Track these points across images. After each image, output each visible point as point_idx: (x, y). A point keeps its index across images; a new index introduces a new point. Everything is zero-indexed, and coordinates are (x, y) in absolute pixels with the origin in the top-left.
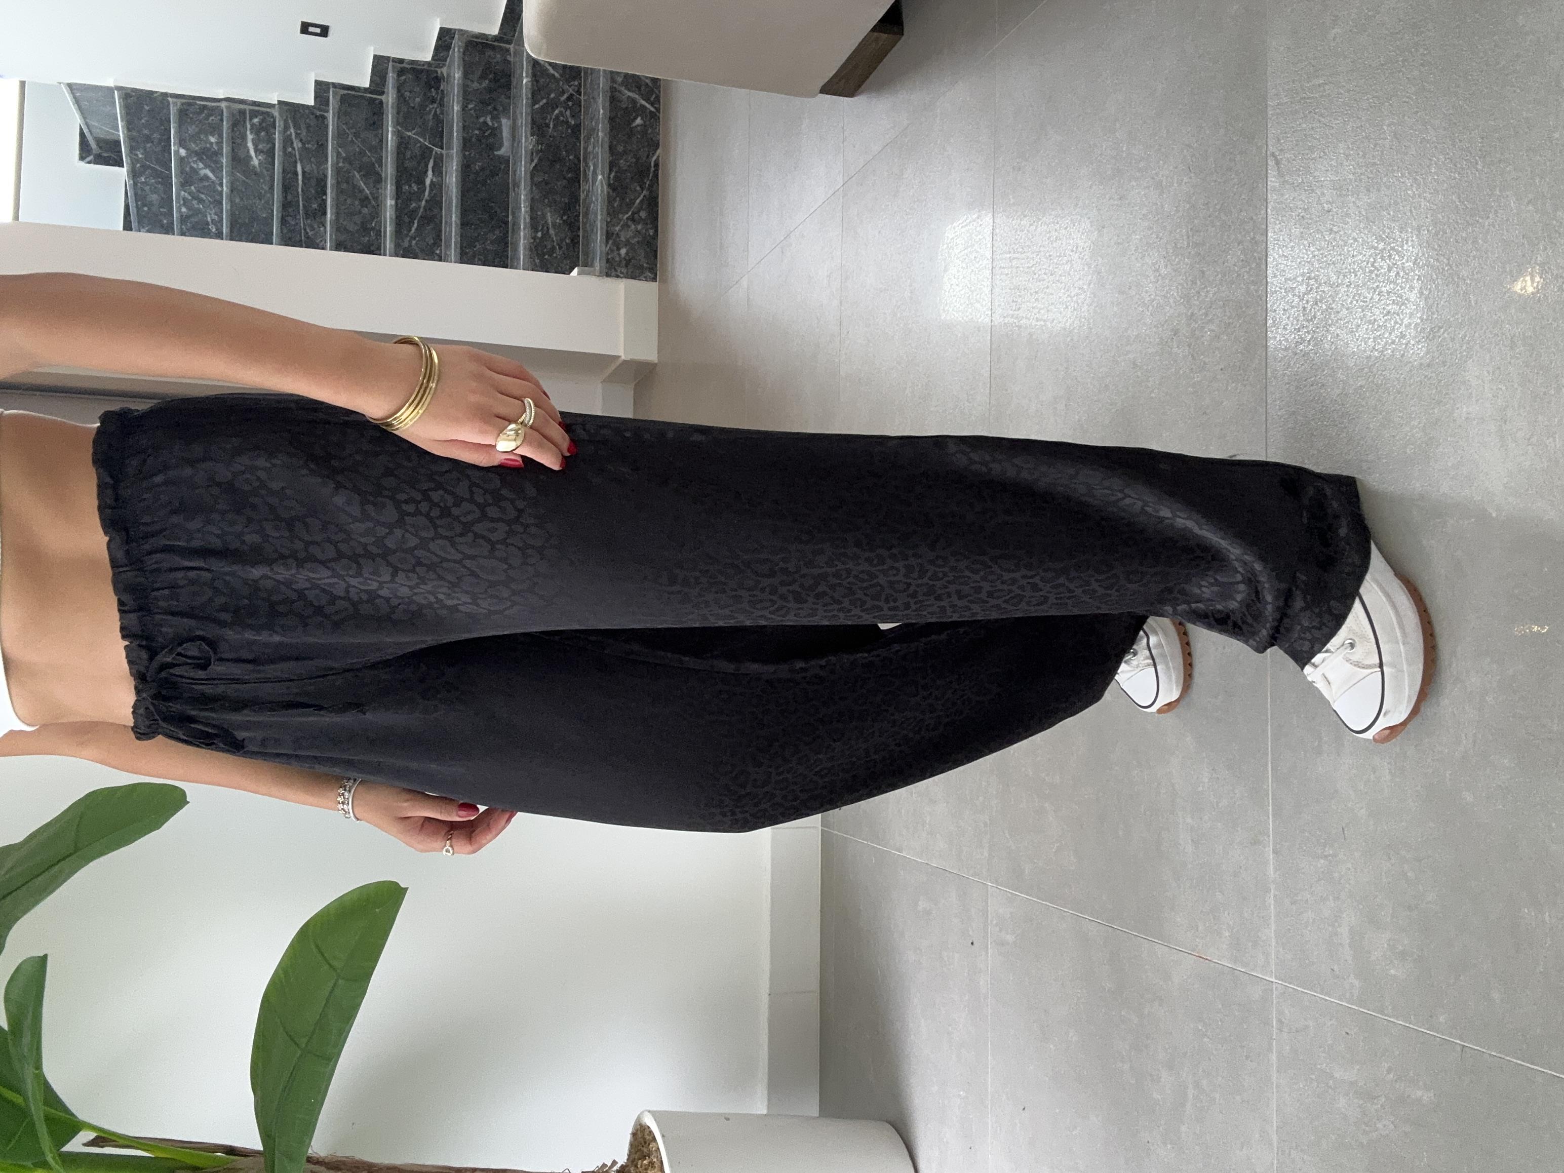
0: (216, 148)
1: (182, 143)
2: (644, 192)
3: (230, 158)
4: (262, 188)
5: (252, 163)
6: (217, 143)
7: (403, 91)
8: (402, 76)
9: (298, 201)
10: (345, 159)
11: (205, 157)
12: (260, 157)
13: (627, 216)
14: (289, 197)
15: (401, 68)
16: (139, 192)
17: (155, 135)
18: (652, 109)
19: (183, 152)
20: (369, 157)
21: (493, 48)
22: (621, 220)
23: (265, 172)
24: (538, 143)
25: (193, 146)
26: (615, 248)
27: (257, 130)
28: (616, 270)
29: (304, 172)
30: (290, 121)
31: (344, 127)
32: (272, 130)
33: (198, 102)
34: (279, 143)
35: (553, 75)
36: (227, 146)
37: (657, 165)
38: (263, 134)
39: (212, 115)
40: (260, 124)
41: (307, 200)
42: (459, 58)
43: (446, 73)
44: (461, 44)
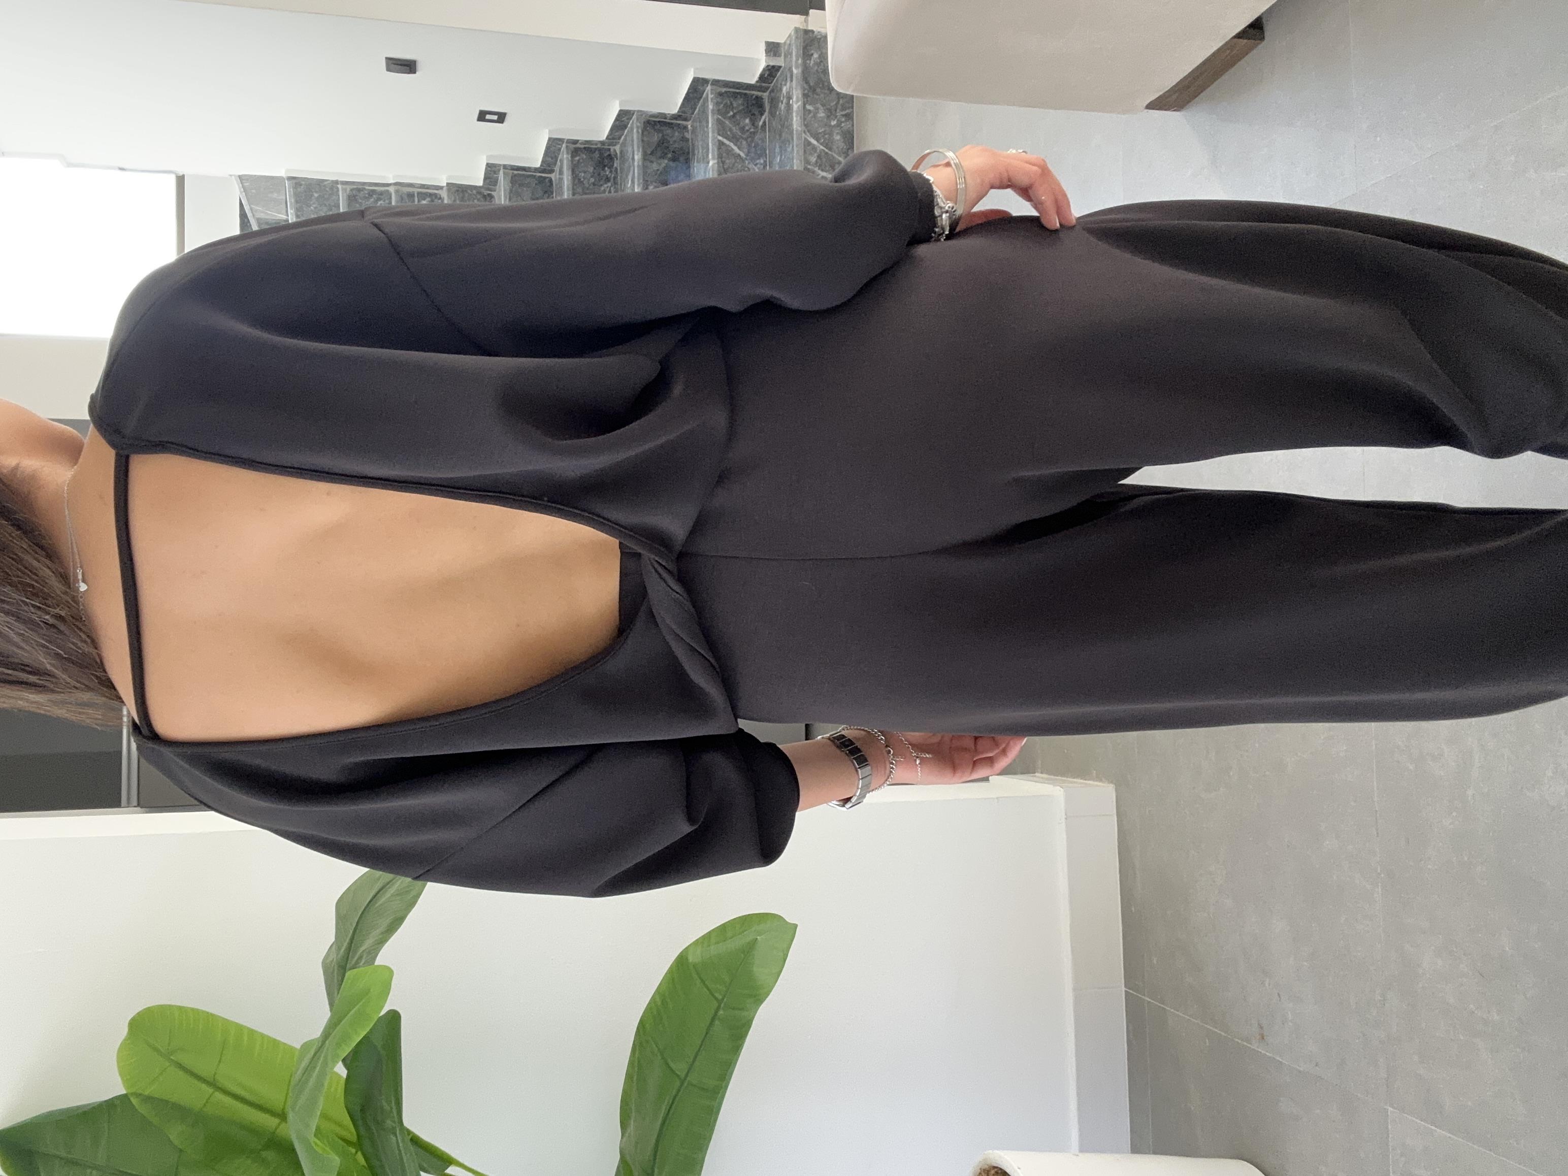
7: (577, 172)
8: (576, 156)
15: (575, 148)
21: (670, 125)
33: (367, 188)
35: (739, 155)
39: (379, 199)
42: (638, 139)
43: (621, 152)
44: (639, 124)
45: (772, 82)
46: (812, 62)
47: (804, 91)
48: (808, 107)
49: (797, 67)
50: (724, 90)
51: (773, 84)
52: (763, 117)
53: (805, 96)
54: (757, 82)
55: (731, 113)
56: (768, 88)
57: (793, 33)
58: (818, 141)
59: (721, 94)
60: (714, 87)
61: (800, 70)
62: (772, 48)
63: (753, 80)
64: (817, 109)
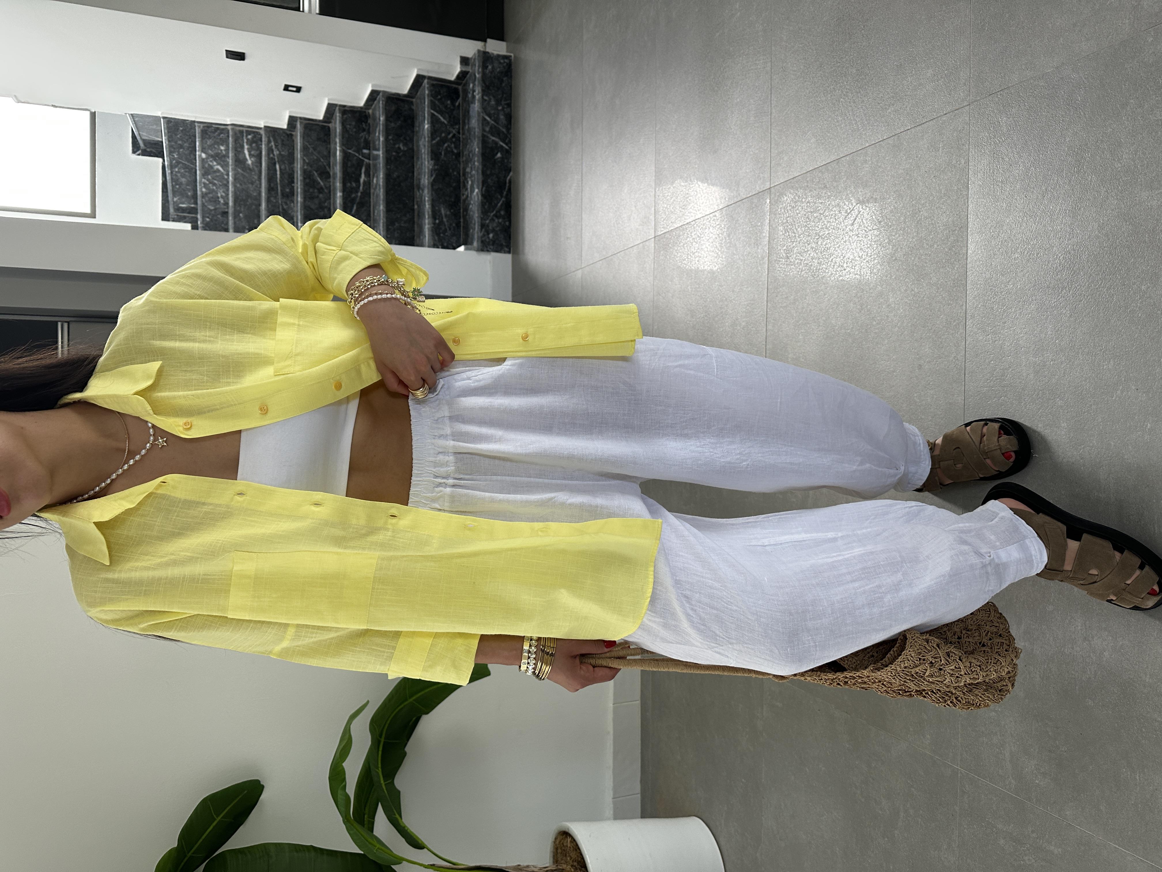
0: (224, 152)
1: (203, 150)
2: (503, 199)
3: (234, 160)
4: (254, 178)
5: (247, 163)
6: (225, 150)
7: (345, 125)
8: (345, 115)
9: (277, 188)
10: (308, 164)
11: (217, 158)
12: (252, 159)
13: (492, 214)
14: (272, 185)
15: (344, 110)
16: (174, 177)
17: (185, 145)
18: (507, 147)
19: (204, 156)
20: (322, 162)
21: (403, 101)
22: (489, 216)
23: (256, 169)
24: (435, 165)
25: (210, 152)
26: (486, 233)
27: (250, 143)
28: (487, 247)
29: (280, 169)
30: (271, 139)
31: (307, 144)
32: (260, 143)
33: (214, 126)
34: (265, 152)
35: (444, 123)
36: (232, 152)
37: (510, 182)
38: (254, 145)
39: (222, 133)
40: (252, 138)
41: (283, 187)
42: (383, 107)
43: (373, 114)
44: (383, 99)
45: (463, 80)
46: (488, 71)
47: (483, 87)
48: (486, 98)
49: (478, 74)
50: (435, 82)
51: (464, 82)
52: (459, 101)
53: (483, 91)
54: (455, 79)
55: (439, 97)
56: (461, 83)
57: (477, 52)
58: (490, 118)
59: (433, 85)
60: (429, 81)
61: (481, 75)
62: (464, 61)
63: (453, 78)
64: (490, 99)
